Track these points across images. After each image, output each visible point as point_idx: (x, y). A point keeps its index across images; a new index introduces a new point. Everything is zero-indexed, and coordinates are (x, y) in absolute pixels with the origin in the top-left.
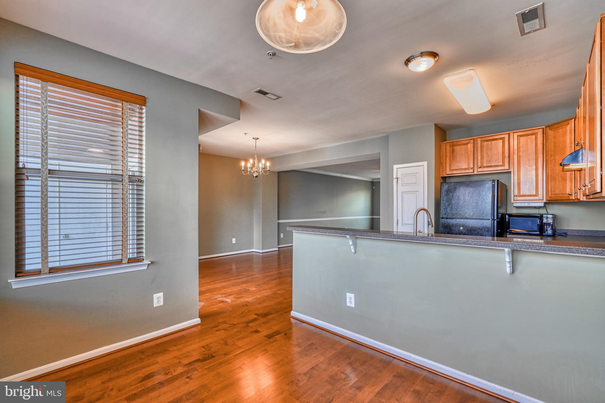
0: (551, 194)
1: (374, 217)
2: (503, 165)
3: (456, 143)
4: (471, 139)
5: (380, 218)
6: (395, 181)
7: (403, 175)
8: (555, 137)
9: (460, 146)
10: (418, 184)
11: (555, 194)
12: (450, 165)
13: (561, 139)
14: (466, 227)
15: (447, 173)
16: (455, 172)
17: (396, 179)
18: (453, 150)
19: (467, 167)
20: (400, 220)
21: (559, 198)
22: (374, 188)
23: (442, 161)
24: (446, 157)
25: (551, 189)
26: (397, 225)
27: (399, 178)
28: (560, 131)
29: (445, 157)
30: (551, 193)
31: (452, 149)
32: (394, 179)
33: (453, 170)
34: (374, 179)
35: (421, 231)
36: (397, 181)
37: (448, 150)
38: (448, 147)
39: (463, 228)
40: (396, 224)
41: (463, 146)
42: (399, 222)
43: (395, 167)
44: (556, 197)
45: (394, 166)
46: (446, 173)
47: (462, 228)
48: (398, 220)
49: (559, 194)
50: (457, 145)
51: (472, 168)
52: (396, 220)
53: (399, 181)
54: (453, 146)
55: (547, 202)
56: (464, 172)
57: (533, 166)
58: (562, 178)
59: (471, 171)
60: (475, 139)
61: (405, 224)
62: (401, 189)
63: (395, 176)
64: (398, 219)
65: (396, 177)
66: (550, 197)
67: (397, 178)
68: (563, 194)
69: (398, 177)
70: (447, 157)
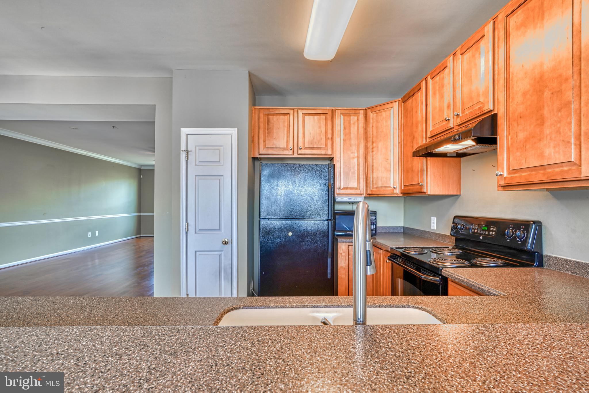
0: (373, 187)
1: (142, 214)
2: (326, 149)
3: (272, 110)
4: (290, 109)
5: (153, 216)
6: (183, 156)
7: (197, 148)
8: (377, 122)
9: (278, 117)
10: (222, 164)
11: (377, 188)
12: (265, 141)
13: (385, 124)
14: (297, 231)
15: (261, 153)
16: (270, 152)
17: (185, 153)
18: (268, 121)
19: (286, 147)
20: (191, 223)
21: (382, 192)
22: (142, 177)
23: (253, 134)
24: (259, 128)
25: (373, 181)
26: (187, 232)
27: (191, 151)
28: (384, 114)
29: (257, 128)
30: (373, 185)
31: (267, 118)
32: (181, 152)
33: (268, 149)
34: (142, 166)
35: (227, 240)
36: (187, 156)
37: (262, 120)
38: (262, 115)
39: (292, 233)
40: (185, 231)
41: (282, 117)
42: (189, 227)
43: (184, 131)
44: (378, 190)
45: (182, 130)
46: (259, 152)
47: (290, 234)
48: (187, 224)
49: (382, 187)
50: (273, 115)
51: (292, 149)
52: (185, 223)
53: (189, 156)
54: (268, 114)
55: (368, 196)
56: (281, 152)
57: (354, 153)
58: (386, 169)
59: (291, 152)
60: (295, 110)
61: (200, 230)
62: (193, 171)
63: (183, 147)
64: (188, 222)
65: (186, 149)
66: (371, 190)
67: (187, 151)
68: (386, 187)
69: (189, 149)
70: (260, 130)
